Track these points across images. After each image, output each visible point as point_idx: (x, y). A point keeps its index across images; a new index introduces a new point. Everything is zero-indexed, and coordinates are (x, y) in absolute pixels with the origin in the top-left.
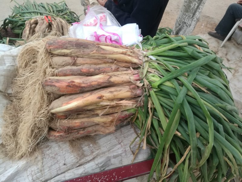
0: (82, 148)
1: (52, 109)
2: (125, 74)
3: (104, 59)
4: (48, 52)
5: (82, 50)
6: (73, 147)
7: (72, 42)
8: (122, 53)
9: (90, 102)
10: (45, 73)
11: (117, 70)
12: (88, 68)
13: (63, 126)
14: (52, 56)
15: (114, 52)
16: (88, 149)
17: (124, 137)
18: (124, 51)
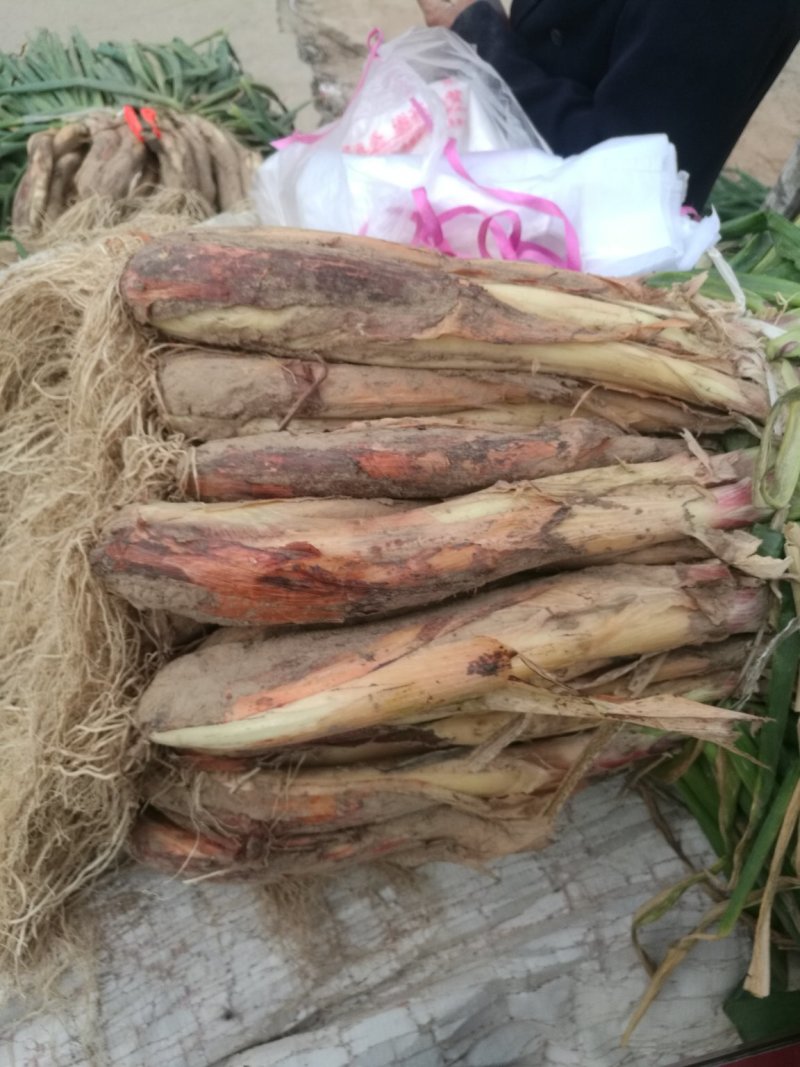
0: (331, 908)
1: (159, 724)
2: (656, 482)
3: (507, 376)
4: (136, 323)
5: (364, 317)
6: (279, 904)
7: (299, 256)
8: (637, 339)
9: (423, 699)
10: (115, 455)
11: (597, 456)
12: (404, 450)
13: (231, 813)
14: (164, 350)
15: (582, 330)
16: (368, 913)
17: (589, 851)
18: (647, 320)
